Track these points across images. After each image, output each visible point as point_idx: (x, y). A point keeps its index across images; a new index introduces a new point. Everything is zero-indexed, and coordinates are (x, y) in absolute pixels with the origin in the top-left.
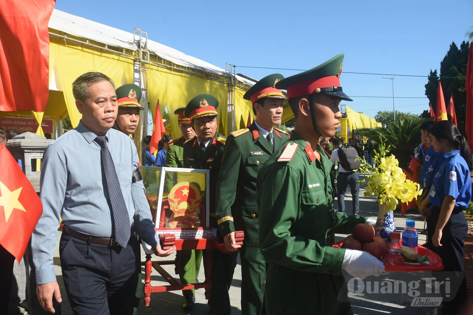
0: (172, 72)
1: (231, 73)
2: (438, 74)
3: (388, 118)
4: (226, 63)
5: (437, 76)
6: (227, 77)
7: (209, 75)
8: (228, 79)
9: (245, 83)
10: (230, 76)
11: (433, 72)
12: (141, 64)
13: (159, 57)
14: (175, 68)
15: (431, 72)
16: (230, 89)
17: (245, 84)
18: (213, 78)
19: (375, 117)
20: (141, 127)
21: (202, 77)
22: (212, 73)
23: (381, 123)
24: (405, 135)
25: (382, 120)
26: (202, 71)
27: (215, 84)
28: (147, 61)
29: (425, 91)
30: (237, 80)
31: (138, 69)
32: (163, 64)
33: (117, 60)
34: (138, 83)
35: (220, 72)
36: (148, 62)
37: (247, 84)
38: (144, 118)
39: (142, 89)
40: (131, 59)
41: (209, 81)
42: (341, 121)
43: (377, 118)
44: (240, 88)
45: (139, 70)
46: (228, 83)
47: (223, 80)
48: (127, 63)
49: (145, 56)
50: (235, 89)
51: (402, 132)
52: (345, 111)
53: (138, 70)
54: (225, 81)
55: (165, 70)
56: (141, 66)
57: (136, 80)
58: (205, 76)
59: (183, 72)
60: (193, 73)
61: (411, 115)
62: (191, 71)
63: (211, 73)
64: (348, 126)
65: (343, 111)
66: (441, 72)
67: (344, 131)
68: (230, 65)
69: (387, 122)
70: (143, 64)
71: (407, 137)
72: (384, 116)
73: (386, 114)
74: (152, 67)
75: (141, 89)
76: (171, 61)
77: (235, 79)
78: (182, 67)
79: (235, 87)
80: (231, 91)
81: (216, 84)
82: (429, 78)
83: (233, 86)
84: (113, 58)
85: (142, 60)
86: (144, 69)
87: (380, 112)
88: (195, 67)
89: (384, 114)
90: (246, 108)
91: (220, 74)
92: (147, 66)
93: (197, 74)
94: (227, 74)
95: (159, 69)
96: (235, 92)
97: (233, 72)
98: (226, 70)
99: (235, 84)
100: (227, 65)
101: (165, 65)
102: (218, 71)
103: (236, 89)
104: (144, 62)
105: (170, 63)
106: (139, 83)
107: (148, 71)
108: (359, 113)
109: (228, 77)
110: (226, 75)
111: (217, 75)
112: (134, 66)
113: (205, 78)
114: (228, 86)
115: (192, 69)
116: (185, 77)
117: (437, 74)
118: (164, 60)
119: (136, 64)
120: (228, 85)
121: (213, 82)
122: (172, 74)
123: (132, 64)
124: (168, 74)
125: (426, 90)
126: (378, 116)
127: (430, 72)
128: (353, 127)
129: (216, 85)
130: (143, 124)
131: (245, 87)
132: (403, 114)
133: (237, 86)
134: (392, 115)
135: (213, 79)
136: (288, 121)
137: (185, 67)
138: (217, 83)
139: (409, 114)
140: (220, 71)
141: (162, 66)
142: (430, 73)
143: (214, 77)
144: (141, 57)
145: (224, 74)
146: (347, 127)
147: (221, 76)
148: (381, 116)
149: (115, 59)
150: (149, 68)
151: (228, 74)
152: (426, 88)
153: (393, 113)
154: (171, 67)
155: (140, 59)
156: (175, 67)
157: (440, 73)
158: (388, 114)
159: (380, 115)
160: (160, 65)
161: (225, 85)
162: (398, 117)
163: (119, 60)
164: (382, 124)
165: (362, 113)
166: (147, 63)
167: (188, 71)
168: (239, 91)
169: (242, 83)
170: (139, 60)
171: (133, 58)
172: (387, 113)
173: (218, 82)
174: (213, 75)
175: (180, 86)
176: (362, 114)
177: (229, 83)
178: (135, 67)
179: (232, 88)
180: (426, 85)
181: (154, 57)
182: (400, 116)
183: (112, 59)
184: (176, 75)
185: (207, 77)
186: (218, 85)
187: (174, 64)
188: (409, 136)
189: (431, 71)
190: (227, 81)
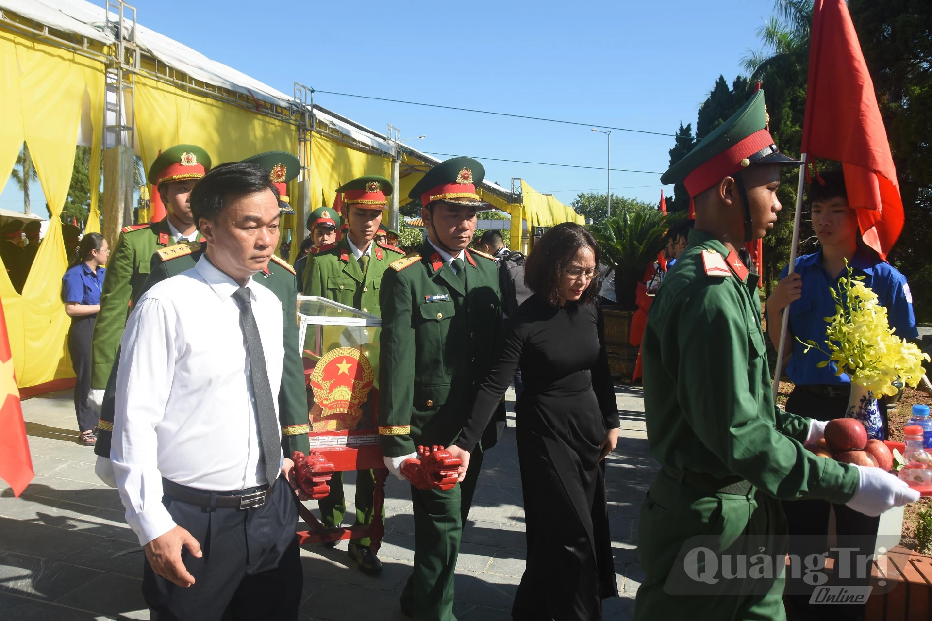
0: (185, 94)
1: (304, 104)
2: (694, 132)
3: (597, 206)
4: (296, 84)
5: (690, 135)
6: (297, 111)
7: (261, 105)
8: (299, 115)
9: (331, 126)
10: (302, 109)
11: (685, 127)
12: (123, 75)
13: (160, 62)
14: (193, 86)
15: (682, 127)
16: (303, 136)
17: (331, 128)
18: (270, 112)
19: (573, 203)
20: (120, 207)
21: (247, 109)
22: (269, 101)
23: (583, 217)
24: (635, 242)
25: (586, 211)
26: (247, 96)
27: (272, 124)
28: (135, 67)
29: (670, 161)
30: (316, 119)
31: (114, 84)
32: (168, 77)
33: (69, 60)
34: (114, 113)
35: (283, 100)
36: (137, 70)
37: (337, 128)
38: (126, 188)
39: (124, 127)
40: (101, 62)
41: (260, 117)
42: (511, 209)
43: (576, 205)
44: (321, 135)
45: (117, 85)
46: (298, 123)
47: (287, 118)
48: (93, 70)
49: (130, 58)
50: (311, 136)
51: (629, 236)
52: (519, 190)
53: (115, 86)
54: (292, 120)
55: (173, 89)
56: (121, 77)
57: (110, 106)
58: (252, 108)
59: (209, 96)
60: (228, 100)
61: (637, 203)
62: (225, 95)
63: (265, 102)
64: (525, 219)
65: (515, 189)
66: (698, 129)
67: (516, 228)
68: (304, 87)
69: (593, 215)
70: (127, 74)
71: (638, 245)
72: (589, 202)
73: (593, 200)
74: (143, 80)
75: (122, 126)
76: (184, 72)
77: (312, 117)
78: (208, 85)
79: (313, 133)
80: (304, 141)
81: (275, 124)
82: (678, 139)
83: (308, 130)
84: (60, 57)
85: (123, 66)
86: (129, 85)
87: (583, 194)
88: (231, 86)
89: (589, 198)
90: (332, 176)
91: (284, 104)
92: (135, 78)
93: (236, 101)
94: (297, 105)
95: (160, 85)
96: (312, 144)
97: (309, 102)
98: (295, 98)
99: (312, 126)
100: (298, 87)
101: (172, 79)
102: (279, 99)
103: (314, 136)
104: (126, 70)
105: (182, 76)
106: (116, 115)
107: (136, 88)
108: (545, 196)
109: (299, 111)
110: (294, 107)
111: (278, 106)
112: (106, 77)
113: (251, 111)
114: (299, 131)
115: (227, 91)
116: (212, 105)
117: (691, 132)
118: (171, 69)
119: (110, 73)
120: (299, 128)
121: (267, 119)
122: (186, 97)
123: (101, 71)
124: (178, 97)
125: (670, 159)
126: (578, 202)
127: (679, 126)
128: (532, 222)
129: (276, 126)
130: (123, 200)
131: (332, 133)
132: (624, 201)
133: (315, 131)
134: (604, 201)
135: (268, 113)
136: (407, 205)
137: (213, 87)
138: (277, 122)
139: (635, 202)
140: (283, 98)
141: (165, 82)
142: (679, 129)
143: (272, 109)
144: (122, 58)
145: (291, 104)
146: (521, 220)
147: (285, 108)
148: (584, 203)
149: (66, 58)
150: (138, 83)
151: (299, 106)
152: (671, 156)
153: (606, 198)
154: (184, 83)
155: (120, 63)
156: (192, 84)
157: (696, 130)
158: (597, 199)
159: (582, 201)
160: (162, 78)
161: (293, 127)
162: (615, 207)
163: (73, 61)
164: (586, 218)
165: (551, 195)
166: (134, 73)
167: (219, 95)
168: (320, 140)
169: (326, 125)
170: (118, 66)
171: (104, 59)
172: (594, 198)
173: (279, 120)
174: (269, 106)
175: (203, 124)
176: (550, 197)
177: (300, 123)
178: (108, 79)
179: (306, 134)
180: (670, 150)
181: (150, 61)
182: (619, 205)
183: (57, 58)
184: (194, 100)
185: (257, 110)
186: (278, 125)
187: (191, 79)
188: (643, 244)
189: (681, 125)
190: (296, 119)
